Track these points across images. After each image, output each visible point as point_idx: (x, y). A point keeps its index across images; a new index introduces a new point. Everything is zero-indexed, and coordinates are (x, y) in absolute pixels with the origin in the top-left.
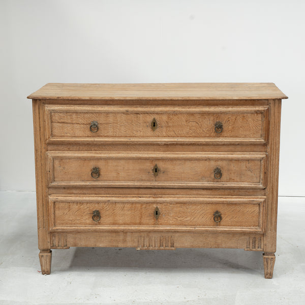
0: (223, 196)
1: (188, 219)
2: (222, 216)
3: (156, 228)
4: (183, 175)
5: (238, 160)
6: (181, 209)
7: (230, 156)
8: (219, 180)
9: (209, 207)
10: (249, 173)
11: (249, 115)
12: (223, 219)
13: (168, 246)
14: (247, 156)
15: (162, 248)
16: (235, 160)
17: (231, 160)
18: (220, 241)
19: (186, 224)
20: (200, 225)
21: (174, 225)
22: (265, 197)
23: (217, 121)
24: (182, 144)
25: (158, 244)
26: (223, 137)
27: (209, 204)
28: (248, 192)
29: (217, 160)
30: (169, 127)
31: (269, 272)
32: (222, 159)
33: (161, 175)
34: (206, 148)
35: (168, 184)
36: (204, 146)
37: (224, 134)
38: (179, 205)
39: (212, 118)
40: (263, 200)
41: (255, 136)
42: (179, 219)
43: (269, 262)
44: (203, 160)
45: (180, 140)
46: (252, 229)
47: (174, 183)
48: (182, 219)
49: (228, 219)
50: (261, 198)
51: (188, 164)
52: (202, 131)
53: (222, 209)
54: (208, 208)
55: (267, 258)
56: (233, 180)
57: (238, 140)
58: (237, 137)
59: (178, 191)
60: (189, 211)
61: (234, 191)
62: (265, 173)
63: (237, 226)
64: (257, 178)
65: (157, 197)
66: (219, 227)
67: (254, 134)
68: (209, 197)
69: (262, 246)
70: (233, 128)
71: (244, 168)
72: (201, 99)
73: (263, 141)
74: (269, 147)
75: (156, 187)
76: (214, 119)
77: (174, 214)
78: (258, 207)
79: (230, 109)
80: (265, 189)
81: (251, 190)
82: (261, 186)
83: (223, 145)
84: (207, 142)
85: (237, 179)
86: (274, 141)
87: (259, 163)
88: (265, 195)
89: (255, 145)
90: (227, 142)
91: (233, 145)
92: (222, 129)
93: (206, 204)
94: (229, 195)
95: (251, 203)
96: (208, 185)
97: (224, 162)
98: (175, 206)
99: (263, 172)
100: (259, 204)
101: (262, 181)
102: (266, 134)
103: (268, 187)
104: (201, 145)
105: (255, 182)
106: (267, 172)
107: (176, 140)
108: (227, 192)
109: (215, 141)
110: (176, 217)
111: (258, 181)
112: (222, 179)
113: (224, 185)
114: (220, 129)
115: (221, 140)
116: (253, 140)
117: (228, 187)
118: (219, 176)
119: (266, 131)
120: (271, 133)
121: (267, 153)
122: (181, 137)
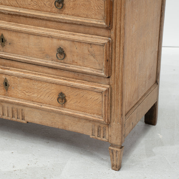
0: (66, 78)
1: (35, 95)
2: (66, 98)
3: (6, 99)
4: (28, 49)
5: (80, 42)
6: (28, 84)
7: (72, 37)
8: (62, 61)
9: (54, 86)
10: (92, 58)
12: (68, 101)
13: (19, 118)
14: (89, 39)
15: (14, 119)
16: (77, 42)
17: (73, 41)
18: (66, 123)
19: (34, 100)
20: (46, 104)
21: (22, 99)
22: (108, 86)
24: (26, 16)
25: (11, 115)
26: (65, 14)
27: (53, 83)
28: (92, 78)
29: (59, 39)
31: (115, 164)
32: (64, 39)
33: (7, 46)
34: (49, 24)
35: (14, 57)
36: (48, 22)
37: (66, 11)
38: (26, 80)
40: (105, 89)
41: (97, 17)
42: (27, 94)
43: (115, 153)
44: (46, 37)
45: (22, 11)
46: (95, 117)
47: (20, 57)
48: (29, 94)
49: (72, 102)
50: (103, 87)
51: (32, 38)
52: (43, 4)
53: (66, 92)
54: (53, 88)
55: (112, 150)
56: (76, 63)
57: (79, 19)
58: (78, 16)
59: (25, 65)
60: (36, 87)
61: (78, 75)
62: (107, 61)
63: (81, 111)
64: (99, 64)
65: (5, 69)
66: (63, 108)
67: (96, 15)
68: (54, 77)
69: (107, 136)
70: (75, 4)
71: (86, 51)
73: (105, 24)
74: (113, 31)
75: (4, 57)
77: (22, 88)
78: (101, 96)
80: (109, 77)
81: (95, 77)
82: (103, 74)
83: (66, 23)
84: (48, 17)
85: (80, 62)
86: (118, 26)
87: (102, 48)
88: (109, 84)
89: (98, 27)
90: (68, 20)
91: (75, 24)
92: (63, 5)
93: (51, 83)
94: (73, 78)
95: (93, 90)
96: (52, 64)
97: (67, 42)
98: (22, 80)
99: (104, 60)
100: (101, 92)
101: (104, 69)
102: (107, 17)
103: (112, 76)
104: (43, 19)
105: (98, 68)
106: (110, 60)
107: (18, 11)
108: (71, 75)
109: (56, 18)
110: (24, 92)
111: (101, 69)
112: (65, 60)
113: (67, 67)
114: (61, 5)
115: (62, 17)
116: (94, 22)
117: (71, 69)
118: (62, 57)
119: (107, 13)
120: (114, 16)
121: (110, 39)
122: (23, 8)
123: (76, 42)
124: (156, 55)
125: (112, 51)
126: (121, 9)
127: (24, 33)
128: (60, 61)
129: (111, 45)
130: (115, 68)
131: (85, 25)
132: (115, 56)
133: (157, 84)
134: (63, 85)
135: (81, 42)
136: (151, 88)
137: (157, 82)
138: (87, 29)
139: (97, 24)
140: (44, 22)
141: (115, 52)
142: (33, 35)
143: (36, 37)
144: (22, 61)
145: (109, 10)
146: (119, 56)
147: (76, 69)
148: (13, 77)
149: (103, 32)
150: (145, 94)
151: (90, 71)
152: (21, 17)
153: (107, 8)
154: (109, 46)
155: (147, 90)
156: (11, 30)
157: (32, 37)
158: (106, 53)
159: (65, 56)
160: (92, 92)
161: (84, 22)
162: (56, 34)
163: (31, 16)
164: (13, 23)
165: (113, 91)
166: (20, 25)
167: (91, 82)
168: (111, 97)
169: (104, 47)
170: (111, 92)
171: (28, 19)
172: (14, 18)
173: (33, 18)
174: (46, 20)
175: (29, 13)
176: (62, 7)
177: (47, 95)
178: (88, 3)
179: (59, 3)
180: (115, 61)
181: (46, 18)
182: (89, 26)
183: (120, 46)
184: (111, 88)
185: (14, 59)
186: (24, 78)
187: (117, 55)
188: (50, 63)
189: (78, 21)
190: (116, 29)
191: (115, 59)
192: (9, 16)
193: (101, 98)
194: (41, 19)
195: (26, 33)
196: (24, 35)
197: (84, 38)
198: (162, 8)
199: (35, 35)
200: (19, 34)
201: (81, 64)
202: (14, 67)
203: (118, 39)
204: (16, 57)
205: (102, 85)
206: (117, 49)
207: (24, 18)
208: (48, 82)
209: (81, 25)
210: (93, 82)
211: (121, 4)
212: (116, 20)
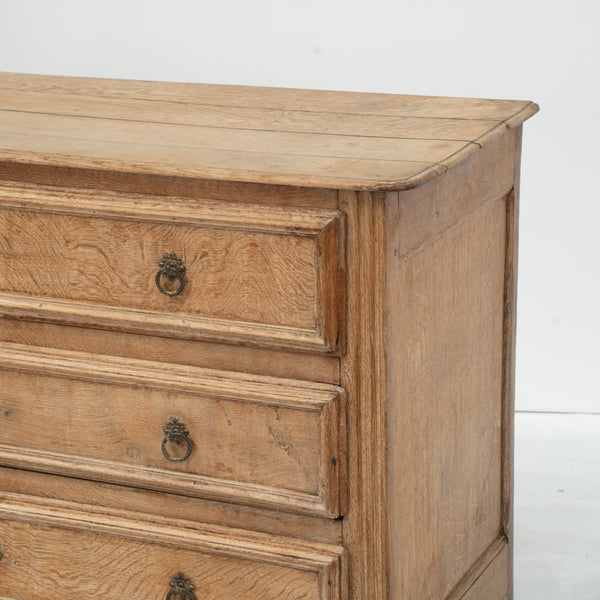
0: (196, 524)
1: (91, 586)
2: (198, 593)
4: (68, 429)
5: (240, 401)
6: (67, 548)
7: (213, 385)
8: (183, 465)
9: (155, 554)
10: (281, 453)
11: (271, 240)
14: (270, 389)
16: (230, 400)
17: (218, 398)
22: (339, 550)
23: (169, 251)
24: (61, 323)
26: (190, 311)
27: (153, 543)
28: (285, 523)
29: (171, 391)
30: (15, 256)
32: (187, 392)
34: (138, 344)
35: (19, 457)
36: (133, 337)
37: (194, 301)
38: (58, 534)
39: (148, 240)
40: (327, 560)
41: (295, 318)
42: (62, 582)
44: (127, 386)
45: (50, 306)
47: (40, 456)
48: (71, 583)
50: (323, 552)
51: (83, 395)
52: (118, 283)
53: (196, 571)
54: (151, 560)
56: (230, 470)
57: (236, 328)
58: (234, 317)
59: (58, 483)
60: (93, 558)
61: (237, 512)
62: (334, 461)
64: (307, 475)
67: (292, 312)
68: (154, 522)
70: (221, 281)
71: (263, 433)
72: (105, 167)
73: (322, 342)
74: (348, 365)
76: (155, 244)
77: (44, 562)
78: (315, 584)
79: (206, 212)
80: (340, 519)
81: (294, 518)
82: (321, 507)
83: (193, 340)
84: (134, 323)
85: (242, 469)
86: (366, 347)
87: (313, 422)
88: (342, 543)
89: (300, 353)
90: (201, 331)
91: (224, 343)
92: (184, 282)
93: (144, 542)
94: (219, 524)
95: (286, 563)
96: (147, 478)
97: (197, 401)
98: (46, 534)
99: (324, 458)
100: (316, 572)
101: (322, 491)
102: (328, 319)
103: (352, 516)
104: (119, 331)
105: (301, 488)
106: (343, 459)
107: (36, 306)
108: (213, 511)
109: (160, 325)
110: (54, 576)
111: (312, 489)
112: (192, 462)
113: (198, 487)
114: (177, 283)
115: (179, 322)
116: (286, 334)
117: (212, 493)
118: (183, 451)
119: (328, 307)
120: (352, 315)
121: (340, 390)
122: (54, 296)
123: (226, 403)
124: (497, 440)
125: (348, 428)
126: (372, 294)
127: (56, 377)
128: (173, 466)
129: (343, 410)
130: (360, 487)
131: (256, 347)
132: (359, 448)
133: (506, 539)
134: (185, 549)
135: (243, 402)
136: (484, 554)
137: (504, 534)
138: (264, 360)
139: (296, 342)
140: (122, 340)
141: (359, 433)
142: (84, 381)
143: (93, 387)
144: (46, 469)
145: (333, 295)
146: (373, 445)
147: (230, 491)
148: (15, 524)
149: (317, 366)
150: (466, 576)
151: (275, 499)
152: (46, 326)
153: (327, 292)
154: (339, 415)
155: (471, 560)
156: (13, 370)
157: (80, 389)
158: (329, 435)
159: (191, 447)
160: (287, 570)
161: (255, 337)
162: (162, 376)
163: (79, 321)
164: (19, 346)
165: (357, 565)
166: (43, 349)
167: (282, 534)
168: (350, 587)
169: (322, 417)
170: (350, 570)
171: (68, 330)
172: (25, 330)
173: (85, 326)
174: (129, 332)
175: (73, 310)
176: (181, 289)
177: (132, 586)
178: (263, 276)
179: (172, 278)
180: (359, 464)
181: (128, 326)
182: (271, 349)
183: (374, 411)
184: (349, 556)
185: (20, 465)
186: (53, 527)
187: (366, 444)
188: (141, 474)
189: (234, 334)
190: (358, 357)
191: (359, 455)
192: (9, 323)
193: (316, 591)
194: (110, 329)
195: (61, 377)
196: (57, 384)
197: (252, 387)
198: (505, 289)
199: (92, 382)
200: (39, 382)
201: (246, 473)
202: (19, 492)
203: (366, 389)
204: (27, 458)
205: (320, 546)
206: (366, 424)
207: (57, 329)
208: (133, 540)
209: (242, 345)
210: (288, 535)
211: (373, 278)
212: (359, 328)
